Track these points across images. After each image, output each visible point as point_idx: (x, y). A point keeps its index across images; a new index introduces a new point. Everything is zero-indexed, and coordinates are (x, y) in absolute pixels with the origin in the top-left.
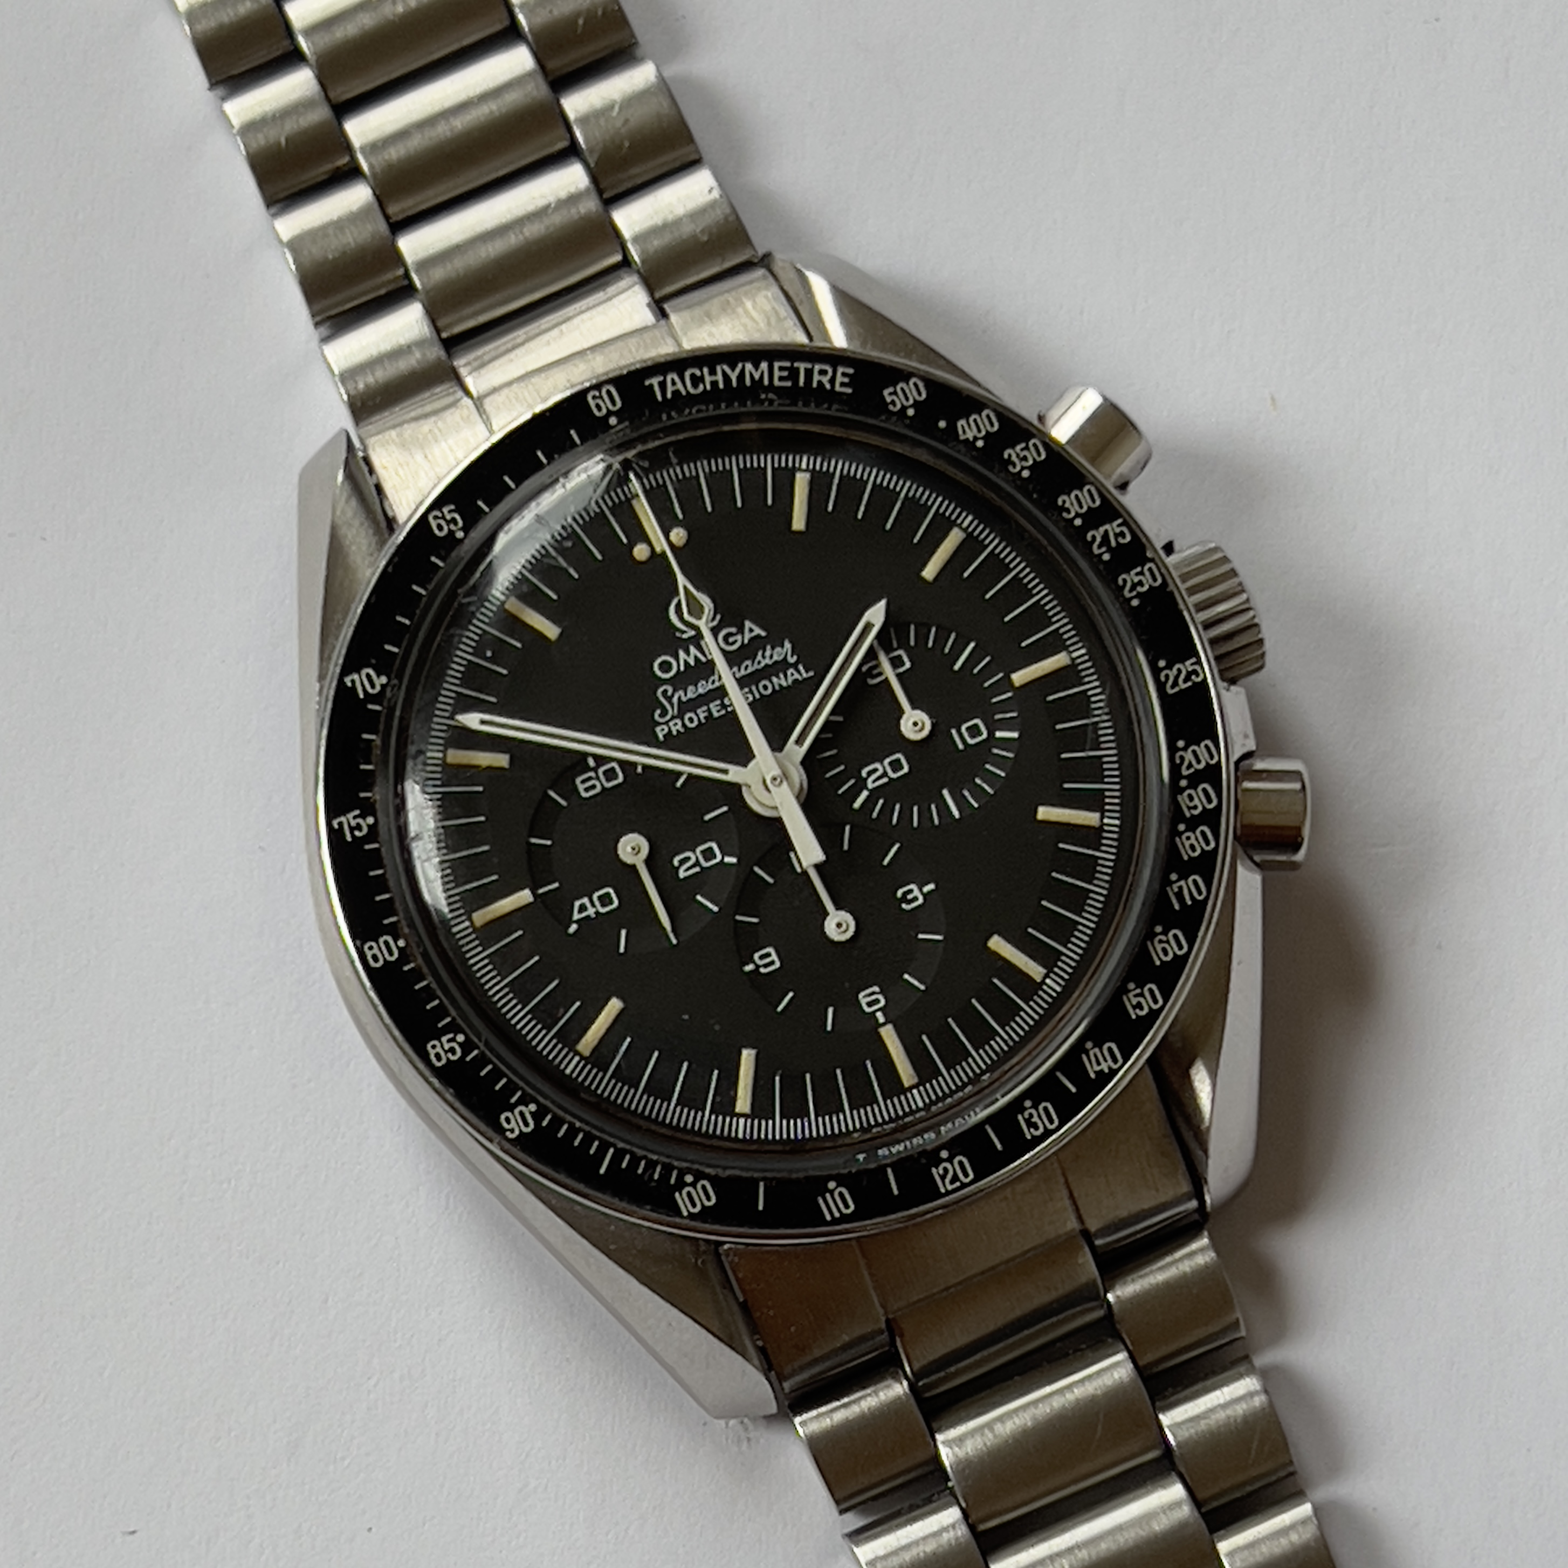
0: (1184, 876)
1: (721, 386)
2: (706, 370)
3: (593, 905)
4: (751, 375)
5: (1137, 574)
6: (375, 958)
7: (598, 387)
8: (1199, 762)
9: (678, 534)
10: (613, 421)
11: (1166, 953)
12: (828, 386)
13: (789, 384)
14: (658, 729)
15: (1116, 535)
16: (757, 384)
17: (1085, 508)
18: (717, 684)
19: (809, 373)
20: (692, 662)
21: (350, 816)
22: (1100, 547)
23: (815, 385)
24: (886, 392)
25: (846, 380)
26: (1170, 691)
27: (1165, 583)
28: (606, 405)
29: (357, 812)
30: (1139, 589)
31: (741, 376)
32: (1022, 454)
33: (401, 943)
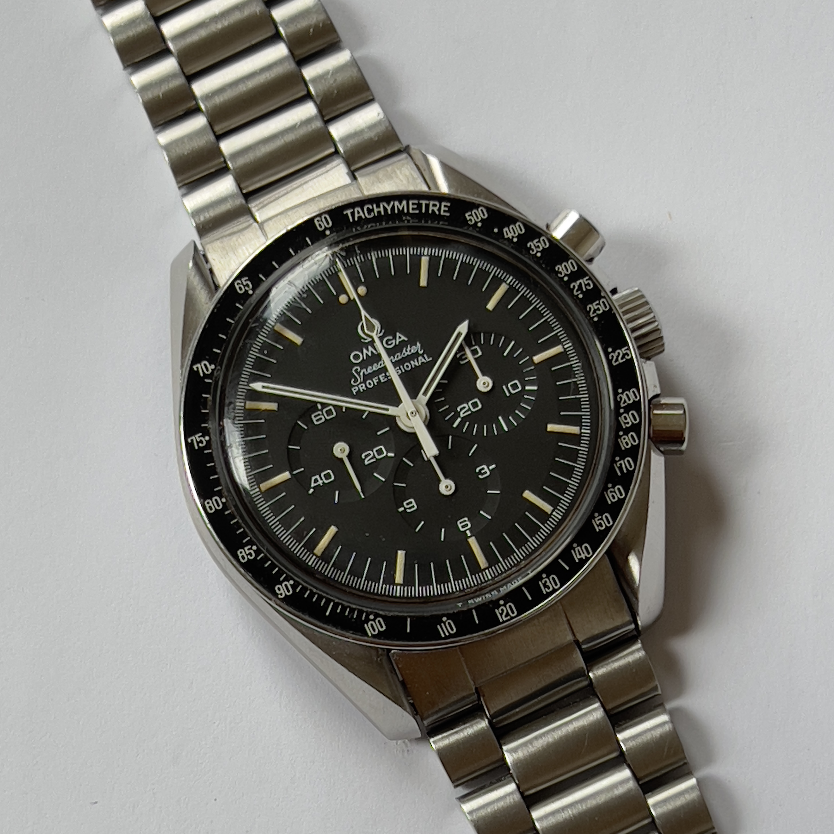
0: (622, 458)
1: (383, 213)
2: (375, 206)
3: (321, 479)
4: (398, 207)
5: (597, 305)
6: (211, 508)
7: (320, 215)
8: (629, 400)
9: (362, 290)
10: (328, 232)
11: (614, 498)
12: (437, 213)
13: (417, 212)
14: (353, 389)
15: (586, 285)
16: (401, 212)
17: (569, 272)
18: (383, 366)
19: (427, 206)
20: (370, 354)
21: (197, 436)
22: (577, 291)
23: (430, 212)
24: (467, 215)
25: (447, 209)
26: (615, 364)
27: (611, 309)
28: (324, 224)
29: (200, 434)
30: (598, 312)
31: (393, 208)
32: (537, 245)
33: (224, 500)
